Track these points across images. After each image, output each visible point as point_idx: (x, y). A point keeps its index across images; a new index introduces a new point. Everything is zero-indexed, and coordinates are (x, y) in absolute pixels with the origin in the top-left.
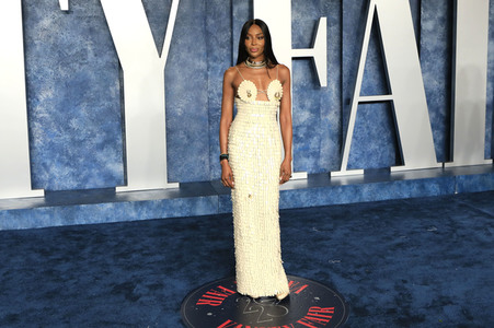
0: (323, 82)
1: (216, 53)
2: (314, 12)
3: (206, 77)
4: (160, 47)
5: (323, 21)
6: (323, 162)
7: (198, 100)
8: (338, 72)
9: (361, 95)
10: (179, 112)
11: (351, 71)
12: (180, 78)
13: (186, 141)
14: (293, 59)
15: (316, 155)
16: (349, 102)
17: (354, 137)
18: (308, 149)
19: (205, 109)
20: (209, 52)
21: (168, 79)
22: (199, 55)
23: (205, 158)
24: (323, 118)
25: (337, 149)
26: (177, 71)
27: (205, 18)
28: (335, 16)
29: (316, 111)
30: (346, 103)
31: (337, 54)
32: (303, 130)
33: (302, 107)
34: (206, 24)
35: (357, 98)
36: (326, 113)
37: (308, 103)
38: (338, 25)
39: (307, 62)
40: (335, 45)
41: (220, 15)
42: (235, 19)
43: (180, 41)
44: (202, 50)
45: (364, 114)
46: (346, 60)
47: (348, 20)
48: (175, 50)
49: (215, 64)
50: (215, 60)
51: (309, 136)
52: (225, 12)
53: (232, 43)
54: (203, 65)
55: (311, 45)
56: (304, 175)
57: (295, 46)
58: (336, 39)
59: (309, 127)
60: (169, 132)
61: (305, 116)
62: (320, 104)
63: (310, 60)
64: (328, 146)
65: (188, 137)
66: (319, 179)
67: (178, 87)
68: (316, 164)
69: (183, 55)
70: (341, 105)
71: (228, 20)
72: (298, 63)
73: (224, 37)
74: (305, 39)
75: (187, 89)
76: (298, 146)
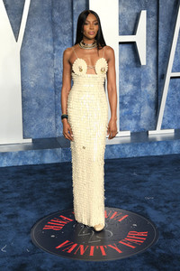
0: (143, 62)
1: (60, 39)
2: (137, 7)
3: (53, 57)
4: (16, 33)
5: (144, 13)
6: (143, 124)
7: (46, 76)
8: (155, 54)
9: (172, 72)
10: (32, 84)
11: (165, 53)
12: (32, 58)
13: (37, 107)
14: (120, 43)
15: (138, 118)
16: (163, 77)
17: (167, 104)
18: (131, 113)
19: (52, 82)
20: (55, 38)
21: (23, 59)
22: (47, 41)
23: (52, 119)
24: (143, 89)
25: (154, 114)
26: (30, 52)
27: (52, 11)
28: (153, 10)
29: (137, 84)
30: (160, 78)
31: (154, 40)
32: (128, 99)
33: (127, 81)
34: (52, 16)
35: (169, 74)
36: (145, 86)
37: (131, 78)
38: (156, 16)
39: (130, 46)
40: (153, 32)
41: (63, 9)
42: (75, 12)
43: (32, 30)
44: (49, 36)
45: (175, 86)
46: (162, 45)
47: (164, 12)
48: (28, 36)
49: (59, 48)
50: (60, 44)
51: (131, 103)
52: (67, 7)
53: (73, 31)
54: (50, 48)
55: (134, 33)
56: (128, 133)
57: (122, 34)
58: (153, 28)
59: (132, 97)
60: (24, 100)
61: (129, 88)
62: (140, 79)
63: (133, 44)
64: (147, 111)
65: (39, 104)
66: (140, 136)
67: (31, 65)
68: (137, 125)
69: (35, 41)
70: (157, 79)
71: (70, 13)
72: (124, 47)
73: (67, 27)
74: (129, 27)
75: (38, 66)
76: (124, 111)
